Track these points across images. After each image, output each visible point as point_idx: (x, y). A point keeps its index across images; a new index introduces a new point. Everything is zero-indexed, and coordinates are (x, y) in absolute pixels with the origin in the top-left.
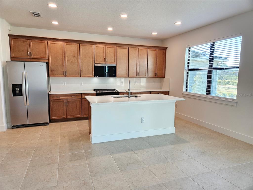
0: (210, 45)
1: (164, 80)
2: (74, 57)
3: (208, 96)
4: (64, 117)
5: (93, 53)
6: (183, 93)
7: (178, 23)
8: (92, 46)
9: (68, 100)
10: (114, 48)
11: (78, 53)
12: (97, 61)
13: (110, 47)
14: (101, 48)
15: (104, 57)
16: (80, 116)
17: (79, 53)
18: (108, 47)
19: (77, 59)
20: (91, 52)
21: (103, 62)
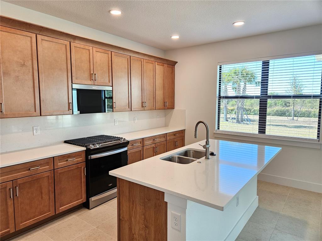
0: (261, 63)
1: (173, 113)
2: (23, 65)
3: (262, 135)
4: (9, 231)
5: (69, 61)
6: (215, 132)
7: (239, 24)
8: (66, 45)
9: (19, 181)
10: (108, 54)
11: (32, 57)
12: (76, 79)
13: (101, 50)
14: (84, 51)
15: (90, 72)
16: (51, 213)
17: (35, 57)
18: (98, 50)
19: (31, 70)
20: (64, 56)
21: (90, 82)
